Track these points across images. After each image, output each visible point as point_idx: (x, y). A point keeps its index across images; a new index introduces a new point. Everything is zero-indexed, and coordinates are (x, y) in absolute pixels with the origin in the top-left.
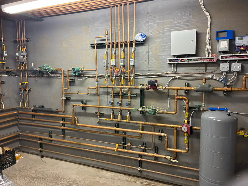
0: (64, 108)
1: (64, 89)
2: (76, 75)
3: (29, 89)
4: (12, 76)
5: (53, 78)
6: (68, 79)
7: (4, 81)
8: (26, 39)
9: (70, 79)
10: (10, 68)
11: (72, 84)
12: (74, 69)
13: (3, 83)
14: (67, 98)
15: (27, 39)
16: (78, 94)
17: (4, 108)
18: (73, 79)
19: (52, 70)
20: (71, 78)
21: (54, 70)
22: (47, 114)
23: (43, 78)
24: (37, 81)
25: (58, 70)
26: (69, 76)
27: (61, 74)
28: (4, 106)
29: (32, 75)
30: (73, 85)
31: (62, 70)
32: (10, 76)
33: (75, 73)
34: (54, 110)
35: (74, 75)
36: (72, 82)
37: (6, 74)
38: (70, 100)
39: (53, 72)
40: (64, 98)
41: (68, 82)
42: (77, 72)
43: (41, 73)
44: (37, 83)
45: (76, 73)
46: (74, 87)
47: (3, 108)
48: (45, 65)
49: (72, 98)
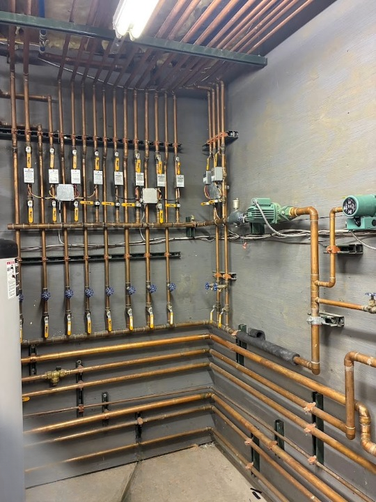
0: (315, 357)
1: (318, 286)
2: (363, 227)
3: (233, 276)
4: (198, 239)
5: (288, 242)
6: (332, 245)
7: (179, 253)
8: (227, 135)
9: (342, 248)
10: (193, 218)
11: (349, 265)
12: (353, 202)
13: (178, 258)
14: (327, 320)
15: (229, 134)
16: (369, 310)
17: (172, 323)
18: (351, 248)
19: (280, 216)
20: (346, 242)
21: (287, 216)
22: (268, 363)
23: (263, 243)
24: (248, 251)
25: (299, 214)
26: (337, 236)
27: (309, 228)
28: (172, 316)
29: (238, 236)
30: (355, 272)
31: (313, 213)
32: (194, 239)
33: (357, 219)
34: (287, 356)
35: (354, 227)
36: (349, 257)
37: (185, 235)
38: (340, 330)
39: (285, 224)
40: (317, 320)
41: (332, 256)
42: (366, 215)
43: (256, 227)
44: (248, 257)
45: (363, 220)
46: (357, 278)
47: (169, 323)
48: (256, 200)
49: (349, 323)
